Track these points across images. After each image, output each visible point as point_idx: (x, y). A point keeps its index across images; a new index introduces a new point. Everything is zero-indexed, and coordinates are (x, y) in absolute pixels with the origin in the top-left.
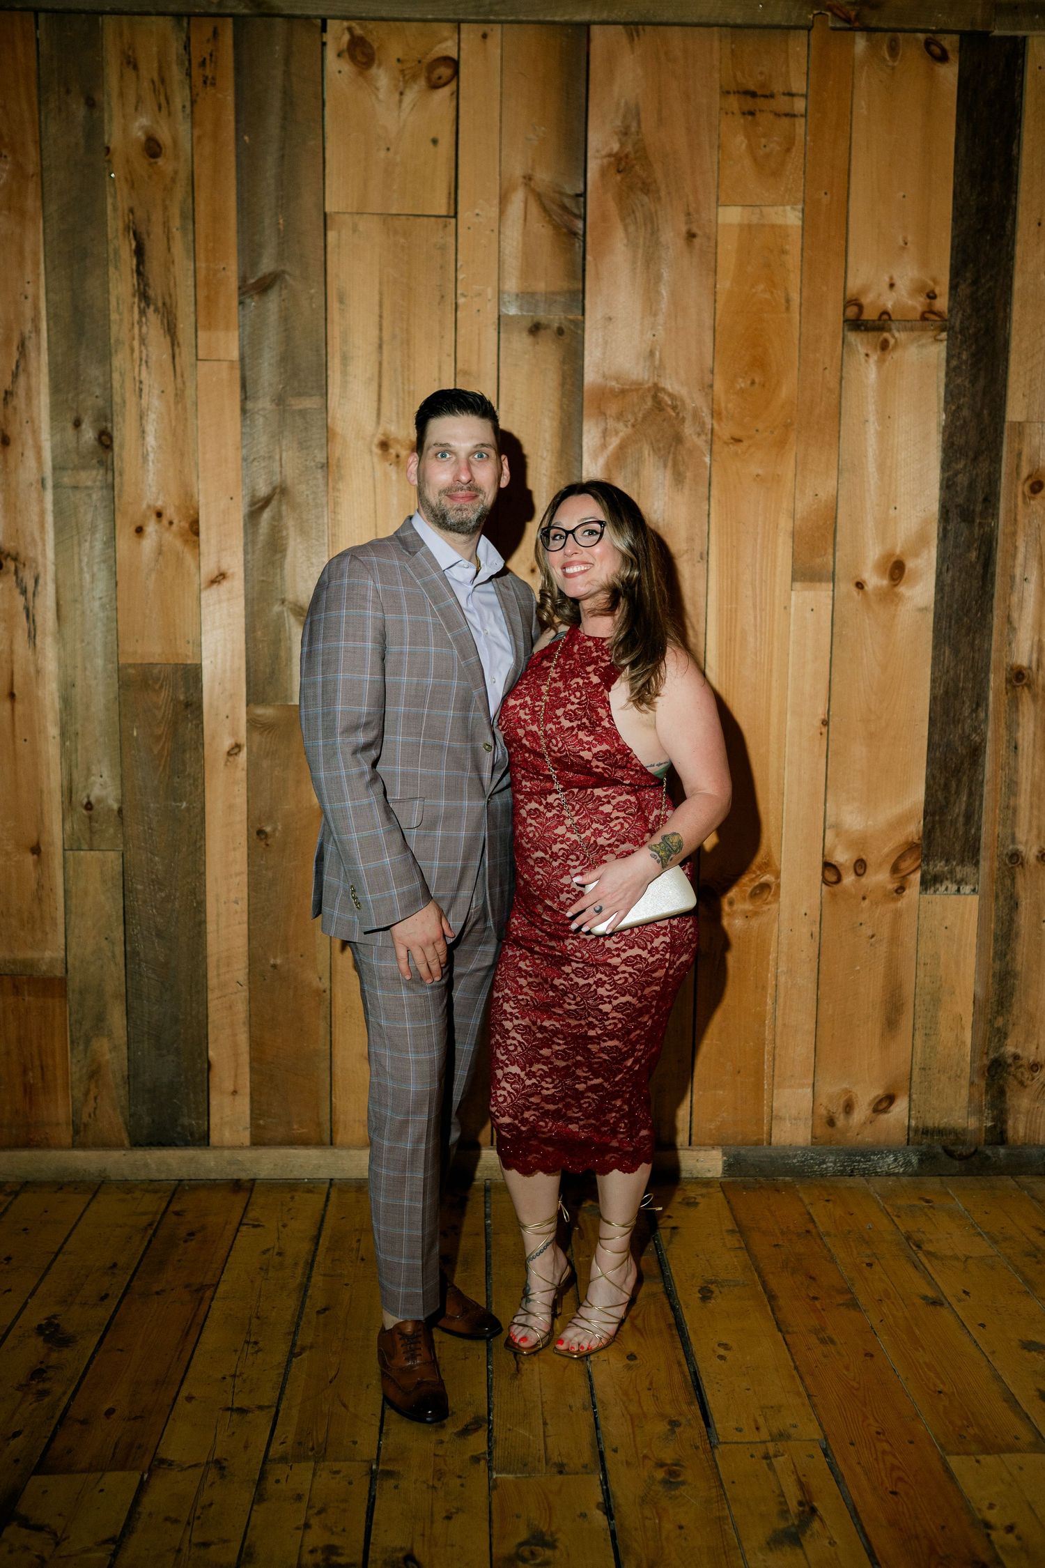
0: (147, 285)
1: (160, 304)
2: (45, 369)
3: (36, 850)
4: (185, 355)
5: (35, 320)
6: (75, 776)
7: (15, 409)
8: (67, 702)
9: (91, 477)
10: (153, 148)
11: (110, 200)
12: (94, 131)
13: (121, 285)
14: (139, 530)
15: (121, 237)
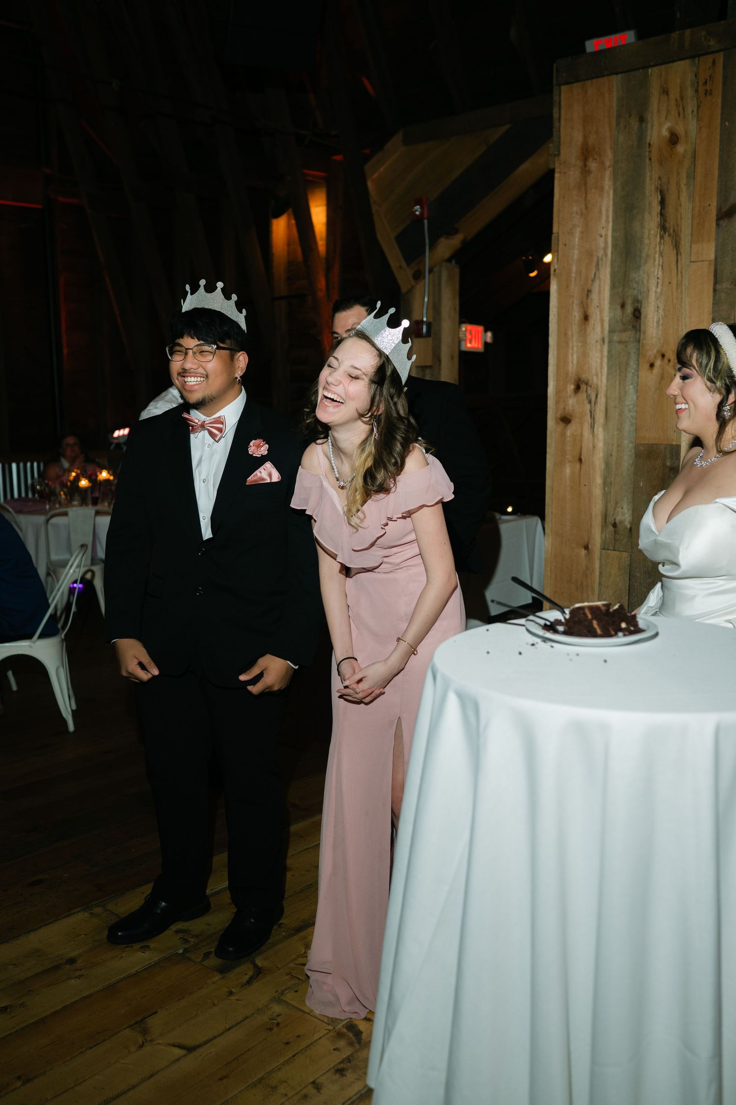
0: (665, 221)
1: (671, 231)
2: (608, 276)
3: (586, 547)
4: (684, 259)
5: (605, 249)
6: (609, 507)
7: (592, 299)
8: (607, 464)
9: (628, 335)
10: (674, 139)
11: (648, 174)
12: (641, 135)
13: (651, 223)
14: (652, 365)
15: (653, 194)
